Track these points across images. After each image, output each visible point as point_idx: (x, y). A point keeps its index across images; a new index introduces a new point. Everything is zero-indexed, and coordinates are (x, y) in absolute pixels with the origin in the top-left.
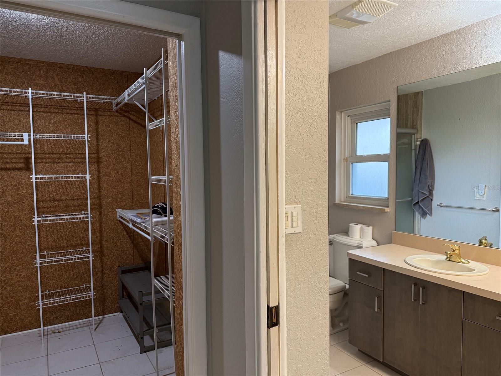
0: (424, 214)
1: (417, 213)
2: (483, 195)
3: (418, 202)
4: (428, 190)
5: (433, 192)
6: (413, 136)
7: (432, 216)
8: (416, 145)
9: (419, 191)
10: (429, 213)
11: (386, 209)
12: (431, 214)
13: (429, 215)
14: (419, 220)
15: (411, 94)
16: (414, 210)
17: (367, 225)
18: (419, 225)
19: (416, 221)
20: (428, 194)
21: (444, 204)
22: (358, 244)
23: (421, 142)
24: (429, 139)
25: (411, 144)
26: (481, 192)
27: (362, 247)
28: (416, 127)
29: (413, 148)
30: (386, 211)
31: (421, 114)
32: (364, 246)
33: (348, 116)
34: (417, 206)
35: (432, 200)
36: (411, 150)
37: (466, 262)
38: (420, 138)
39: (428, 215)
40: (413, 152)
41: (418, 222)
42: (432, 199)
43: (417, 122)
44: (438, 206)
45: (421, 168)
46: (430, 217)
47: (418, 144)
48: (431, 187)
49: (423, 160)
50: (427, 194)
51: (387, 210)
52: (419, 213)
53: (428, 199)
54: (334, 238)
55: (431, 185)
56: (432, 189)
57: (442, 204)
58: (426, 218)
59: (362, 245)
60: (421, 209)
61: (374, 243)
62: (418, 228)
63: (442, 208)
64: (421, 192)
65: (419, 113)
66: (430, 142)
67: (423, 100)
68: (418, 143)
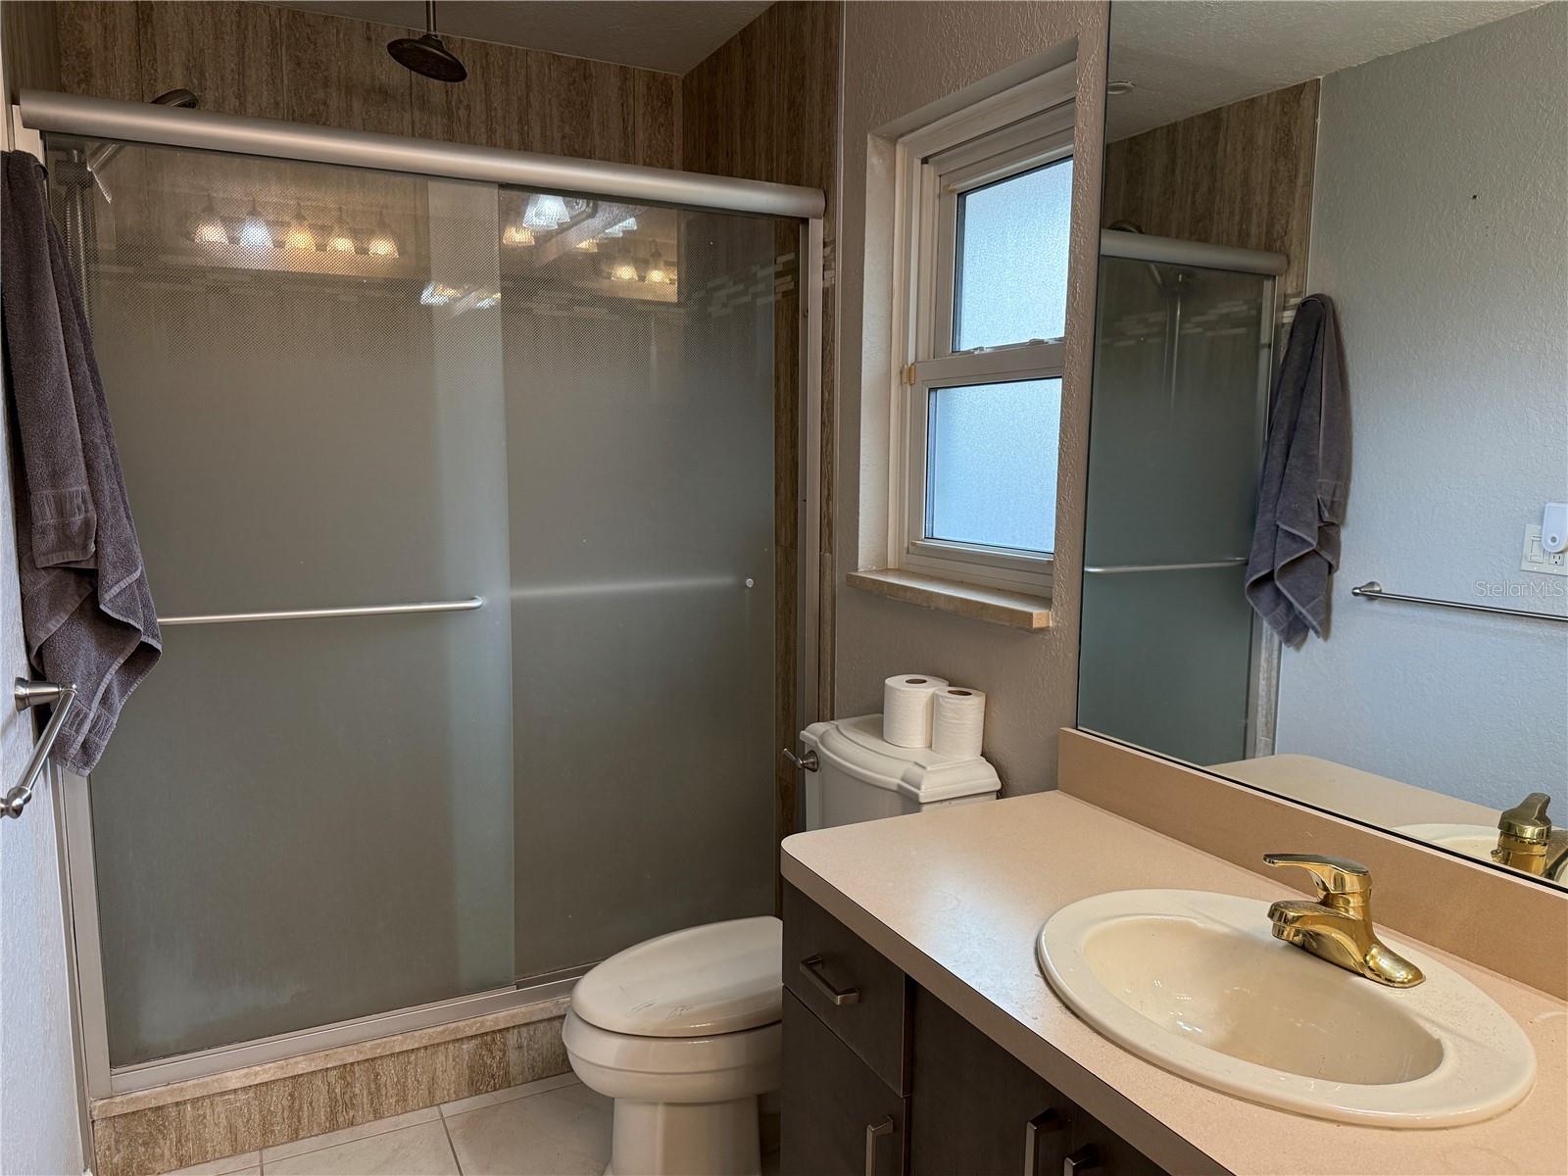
0: (1295, 630)
1: (1265, 624)
2: (1561, 552)
3: (1268, 578)
4: (1317, 524)
5: (1338, 533)
6: (1268, 284)
7: (1329, 641)
8: (1279, 327)
9: (1278, 526)
10: (1315, 623)
11: (1034, 616)
12: (1325, 630)
13: (1317, 632)
14: (1276, 653)
15: (1269, 95)
16: (1256, 609)
17: (961, 686)
18: (1274, 673)
19: (1264, 655)
20: (1315, 543)
21: (1386, 589)
22: (903, 780)
23: (1298, 309)
24: (1334, 297)
25: (1257, 322)
26: (1554, 540)
27: (917, 795)
28: (1283, 242)
29: (1265, 338)
30: (1036, 625)
31: (1309, 183)
32: (924, 795)
33: (925, 161)
34: (1266, 594)
35: (1331, 568)
36: (1257, 347)
37: (1401, 974)
38: (1298, 295)
39: (1311, 633)
40: (1265, 356)
41: (1269, 661)
42: (1333, 563)
43: (1287, 222)
44: (1356, 594)
45: (1293, 428)
46: (1320, 641)
47: (1285, 321)
48: (1331, 510)
49: (1302, 390)
50: (1309, 539)
51: (1040, 617)
52: (1275, 624)
53: (1312, 562)
54: (822, 738)
55: (1333, 502)
56: (1334, 521)
57: (1377, 589)
58: (1305, 647)
59: (919, 789)
60: (1282, 608)
61: (988, 778)
62: (1269, 685)
63: (1376, 605)
64: (1287, 531)
65: (1300, 181)
66: (1339, 308)
67: (1319, 121)
68: (1288, 316)
